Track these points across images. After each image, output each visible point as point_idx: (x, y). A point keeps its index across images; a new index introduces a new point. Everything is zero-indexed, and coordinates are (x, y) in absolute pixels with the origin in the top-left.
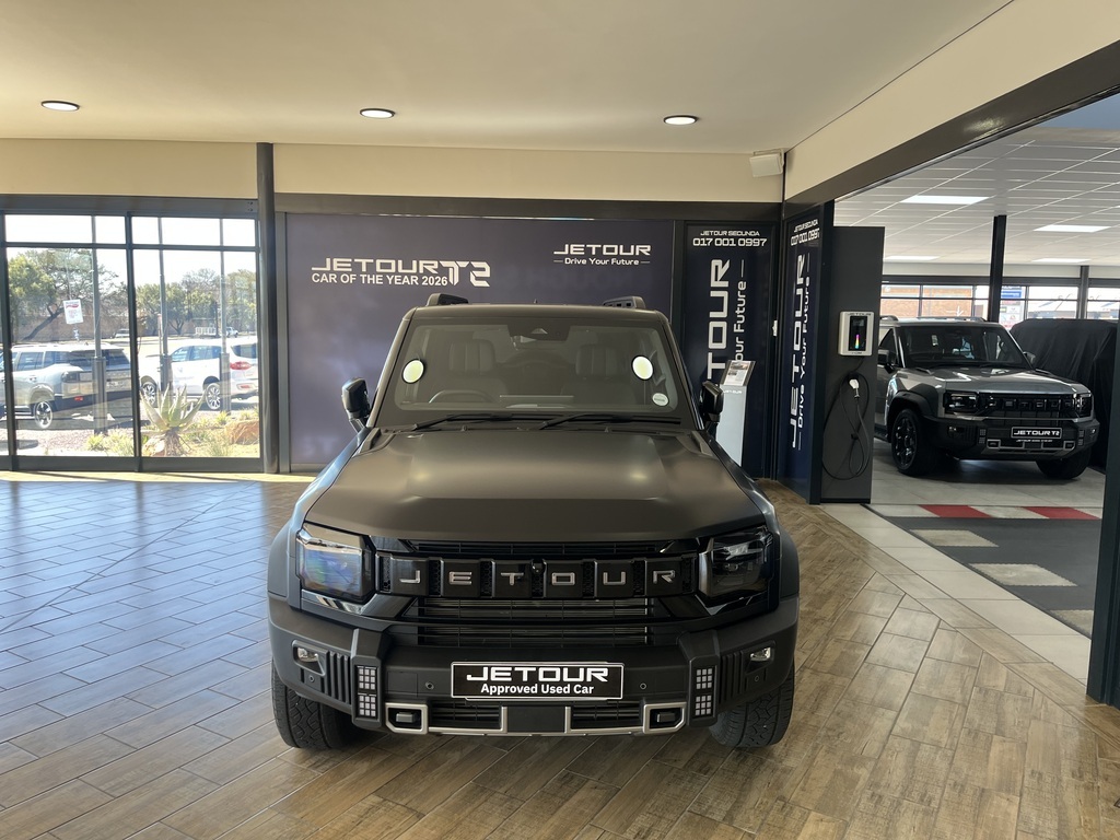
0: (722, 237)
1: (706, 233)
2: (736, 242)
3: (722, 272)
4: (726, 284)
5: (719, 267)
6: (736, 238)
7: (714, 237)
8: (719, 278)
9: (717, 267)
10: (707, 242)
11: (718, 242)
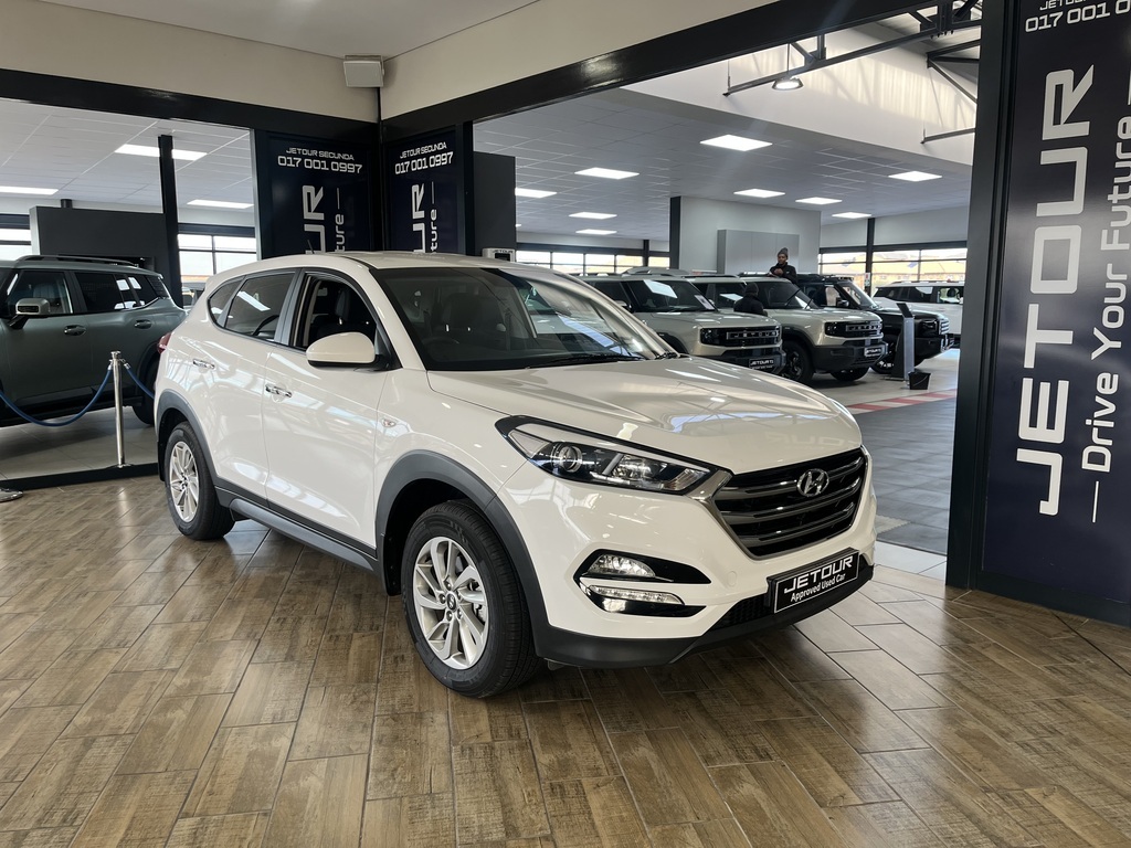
0: (313, 158)
1: (293, 150)
2: (328, 166)
3: (315, 201)
4: (320, 216)
5: (312, 195)
6: (329, 161)
7: (303, 157)
8: (313, 209)
9: (309, 194)
10: (294, 162)
11: (308, 163)
